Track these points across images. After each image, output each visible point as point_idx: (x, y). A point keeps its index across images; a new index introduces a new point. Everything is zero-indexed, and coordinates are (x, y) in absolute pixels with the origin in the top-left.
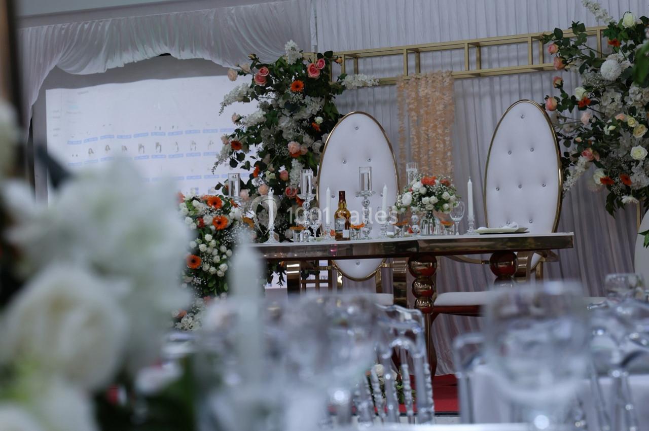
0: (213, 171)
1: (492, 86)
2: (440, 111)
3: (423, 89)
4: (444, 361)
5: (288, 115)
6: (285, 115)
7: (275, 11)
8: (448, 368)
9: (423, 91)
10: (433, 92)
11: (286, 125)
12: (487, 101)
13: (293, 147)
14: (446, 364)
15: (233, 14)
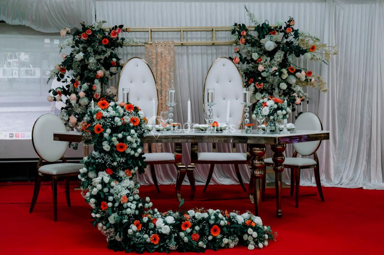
0: (47, 83)
1: (187, 50)
2: (169, 60)
3: (159, 49)
4: (159, 178)
5: (94, 56)
6: (92, 56)
7: (72, 4)
8: (161, 181)
9: (160, 50)
10: (164, 50)
11: (92, 61)
12: (185, 57)
13: (101, 73)
14: (160, 179)
15: (48, 3)
